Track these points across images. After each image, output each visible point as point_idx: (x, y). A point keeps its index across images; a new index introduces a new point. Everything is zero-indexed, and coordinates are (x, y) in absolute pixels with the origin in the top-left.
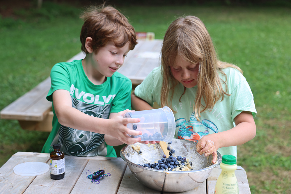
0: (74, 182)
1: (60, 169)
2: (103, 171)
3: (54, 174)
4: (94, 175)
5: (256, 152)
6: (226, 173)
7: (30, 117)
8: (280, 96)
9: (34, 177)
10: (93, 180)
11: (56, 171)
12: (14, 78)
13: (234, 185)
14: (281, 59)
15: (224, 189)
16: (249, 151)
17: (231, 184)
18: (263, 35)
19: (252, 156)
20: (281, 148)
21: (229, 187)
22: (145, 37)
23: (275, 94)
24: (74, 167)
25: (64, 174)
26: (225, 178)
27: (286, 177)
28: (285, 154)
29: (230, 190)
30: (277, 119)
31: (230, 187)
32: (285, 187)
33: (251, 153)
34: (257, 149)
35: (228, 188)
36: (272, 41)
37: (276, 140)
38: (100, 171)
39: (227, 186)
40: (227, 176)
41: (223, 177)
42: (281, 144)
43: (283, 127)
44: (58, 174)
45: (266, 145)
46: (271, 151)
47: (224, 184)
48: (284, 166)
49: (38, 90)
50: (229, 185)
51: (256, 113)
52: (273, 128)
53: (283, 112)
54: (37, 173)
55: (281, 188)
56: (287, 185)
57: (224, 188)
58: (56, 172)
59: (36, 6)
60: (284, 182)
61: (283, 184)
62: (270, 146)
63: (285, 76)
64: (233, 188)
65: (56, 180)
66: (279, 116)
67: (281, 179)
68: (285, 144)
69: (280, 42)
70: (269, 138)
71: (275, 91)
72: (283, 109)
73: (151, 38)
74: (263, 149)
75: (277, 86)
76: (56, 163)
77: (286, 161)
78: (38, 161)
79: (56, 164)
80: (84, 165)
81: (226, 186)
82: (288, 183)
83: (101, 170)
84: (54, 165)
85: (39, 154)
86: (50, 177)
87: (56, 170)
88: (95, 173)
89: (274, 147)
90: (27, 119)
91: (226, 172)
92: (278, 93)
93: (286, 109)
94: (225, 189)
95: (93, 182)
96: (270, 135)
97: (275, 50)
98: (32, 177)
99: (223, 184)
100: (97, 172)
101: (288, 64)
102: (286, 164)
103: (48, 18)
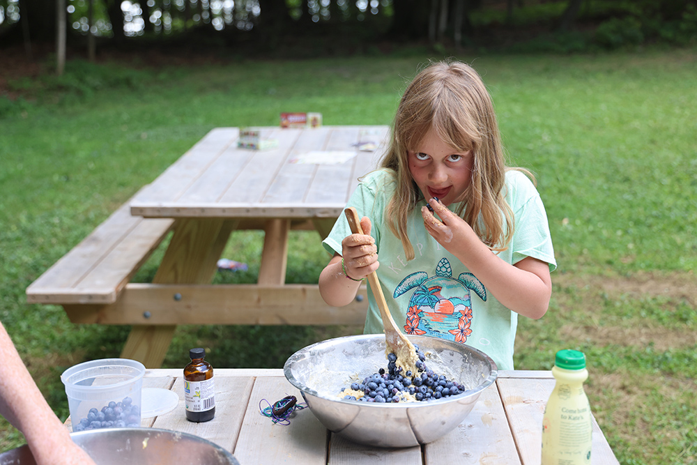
0: (237, 425)
1: (206, 399)
2: (294, 399)
3: (195, 411)
4: (277, 408)
5: (541, 340)
6: (566, 388)
7: (90, 296)
8: (570, 228)
9: (152, 420)
10: (274, 418)
11: (198, 404)
12: (30, 218)
13: (584, 410)
14: (560, 155)
15: (564, 420)
16: (529, 341)
17: (578, 410)
18: (517, 109)
19: (536, 349)
20: (588, 329)
21: (574, 415)
22: (305, 122)
23: (561, 224)
24: (228, 393)
25: (213, 411)
26: (565, 397)
27: (607, 387)
28: (598, 341)
29: (577, 422)
30: (573, 272)
31: (577, 415)
32: (608, 408)
33: (533, 344)
34: (543, 336)
35: (572, 418)
36: (537, 119)
37: (576, 314)
38: (286, 398)
39: (571, 414)
40: (568, 394)
41: (561, 396)
42: (589, 322)
43: (586, 288)
44: (203, 409)
45: (559, 326)
46: (572, 338)
47: (564, 410)
48: (600, 364)
49: (95, 240)
50: (575, 412)
51: (555, 264)
52: (568, 291)
53: (581, 259)
54: (156, 411)
55: (601, 410)
56: (612, 402)
57: (565, 418)
58: (199, 406)
59: (53, 70)
60: (606, 398)
61: (604, 401)
62: (567, 327)
63: (573, 188)
64: (582, 418)
65: (198, 423)
66: (574, 267)
67: (599, 391)
68: (596, 320)
69: (552, 122)
70: (562, 310)
71: (562, 219)
72: (581, 254)
73: (315, 123)
74: (554, 333)
75: (563, 207)
76: (198, 388)
77: (604, 354)
78: (152, 387)
79: (198, 391)
80: (248, 388)
81: (567, 415)
82: (612, 398)
83: (289, 398)
84: (193, 393)
85: (149, 372)
86: (185, 416)
87: (199, 401)
88: (276, 403)
89: (576, 328)
90: (83, 301)
91: (567, 385)
92: (565, 222)
93: (585, 251)
94: (567, 420)
95: (275, 422)
96: (562, 305)
97: (546, 138)
98: (148, 420)
99: (562, 410)
100: (282, 402)
101: (576, 164)
102: (604, 361)
103: (80, 93)
